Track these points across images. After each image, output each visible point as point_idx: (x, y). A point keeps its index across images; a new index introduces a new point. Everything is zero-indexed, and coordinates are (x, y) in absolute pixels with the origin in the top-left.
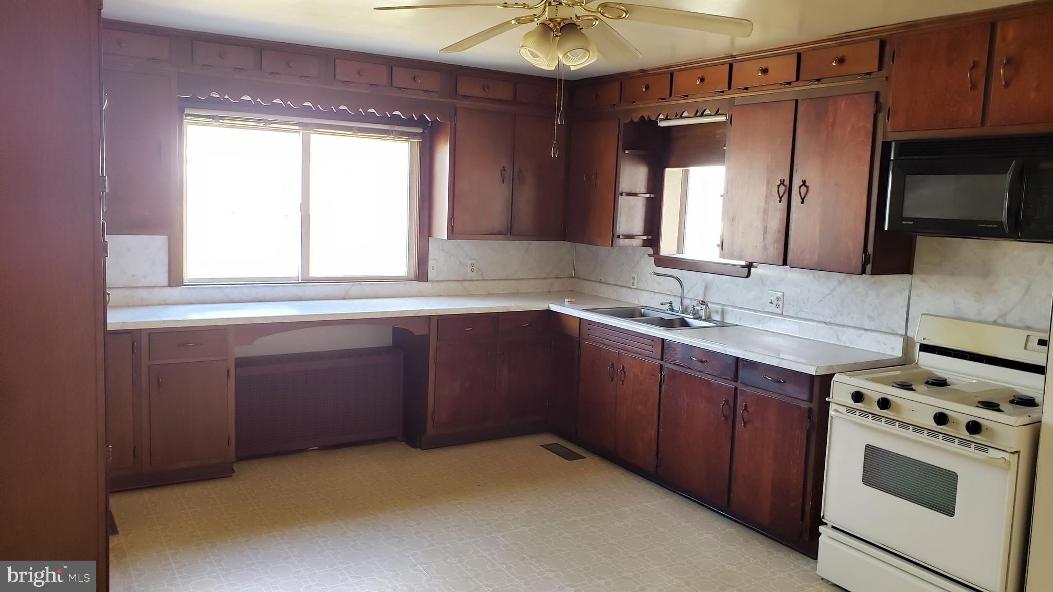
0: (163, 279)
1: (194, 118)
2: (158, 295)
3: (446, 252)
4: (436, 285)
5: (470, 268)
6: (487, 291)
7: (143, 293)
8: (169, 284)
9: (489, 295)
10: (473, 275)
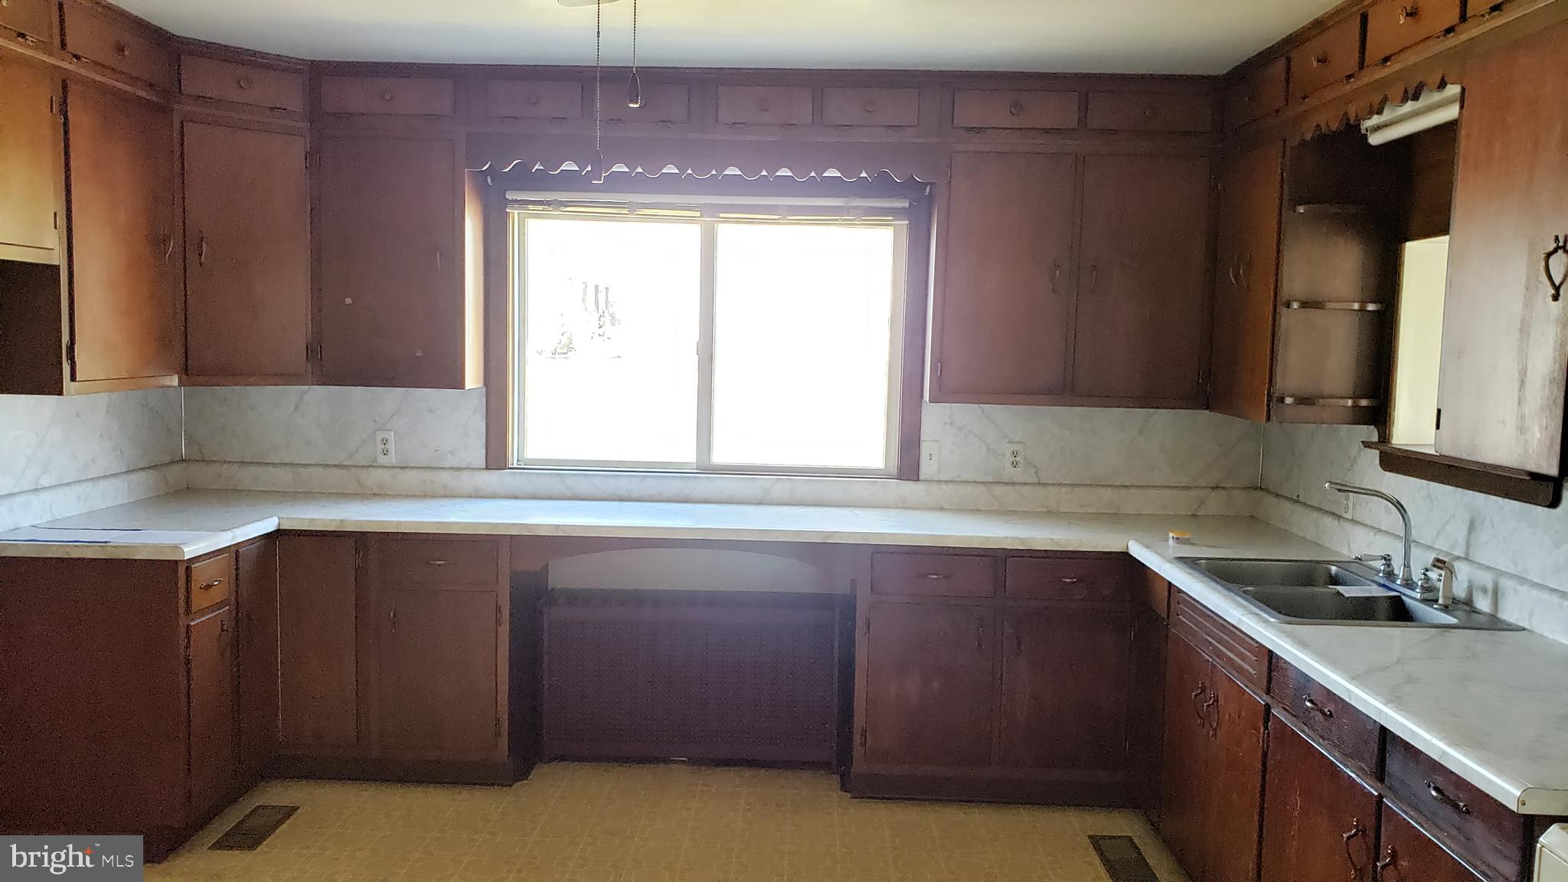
0: (478, 457)
1: (530, 207)
2: (467, 481)
3: (960, 429)
4: (934, 487)
5: (1010, 459)
6: (1046, 507)
7: (446, 477)
8: (487, 466)
9: (1051, 515)
10: (1018, 474)
